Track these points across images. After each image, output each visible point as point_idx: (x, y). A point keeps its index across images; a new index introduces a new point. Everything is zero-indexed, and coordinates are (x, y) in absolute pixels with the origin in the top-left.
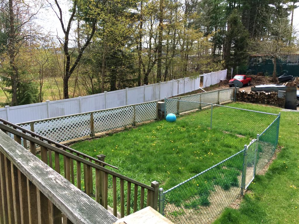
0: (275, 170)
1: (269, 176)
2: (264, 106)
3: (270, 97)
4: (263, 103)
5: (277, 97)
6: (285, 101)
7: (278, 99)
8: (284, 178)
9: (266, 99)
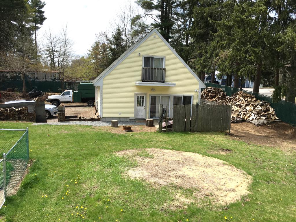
0: (27, 185)
1: (21, 194)
2: (15, 122)
3: (21, 113)
4: (14, 119)
5: (27, 112)
6: (35, 115)
7: (29, 114)
8: (36, 190)
9: (16, 115)
